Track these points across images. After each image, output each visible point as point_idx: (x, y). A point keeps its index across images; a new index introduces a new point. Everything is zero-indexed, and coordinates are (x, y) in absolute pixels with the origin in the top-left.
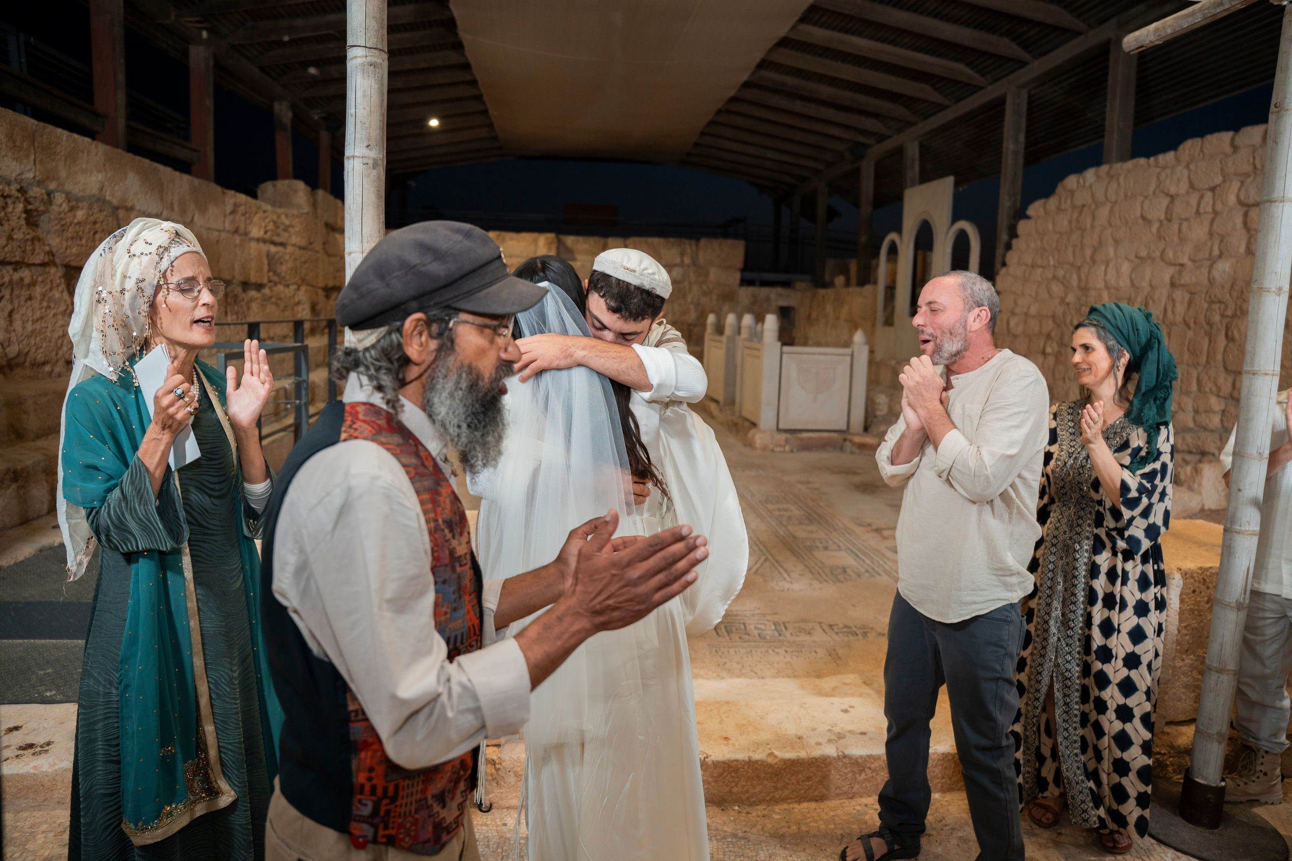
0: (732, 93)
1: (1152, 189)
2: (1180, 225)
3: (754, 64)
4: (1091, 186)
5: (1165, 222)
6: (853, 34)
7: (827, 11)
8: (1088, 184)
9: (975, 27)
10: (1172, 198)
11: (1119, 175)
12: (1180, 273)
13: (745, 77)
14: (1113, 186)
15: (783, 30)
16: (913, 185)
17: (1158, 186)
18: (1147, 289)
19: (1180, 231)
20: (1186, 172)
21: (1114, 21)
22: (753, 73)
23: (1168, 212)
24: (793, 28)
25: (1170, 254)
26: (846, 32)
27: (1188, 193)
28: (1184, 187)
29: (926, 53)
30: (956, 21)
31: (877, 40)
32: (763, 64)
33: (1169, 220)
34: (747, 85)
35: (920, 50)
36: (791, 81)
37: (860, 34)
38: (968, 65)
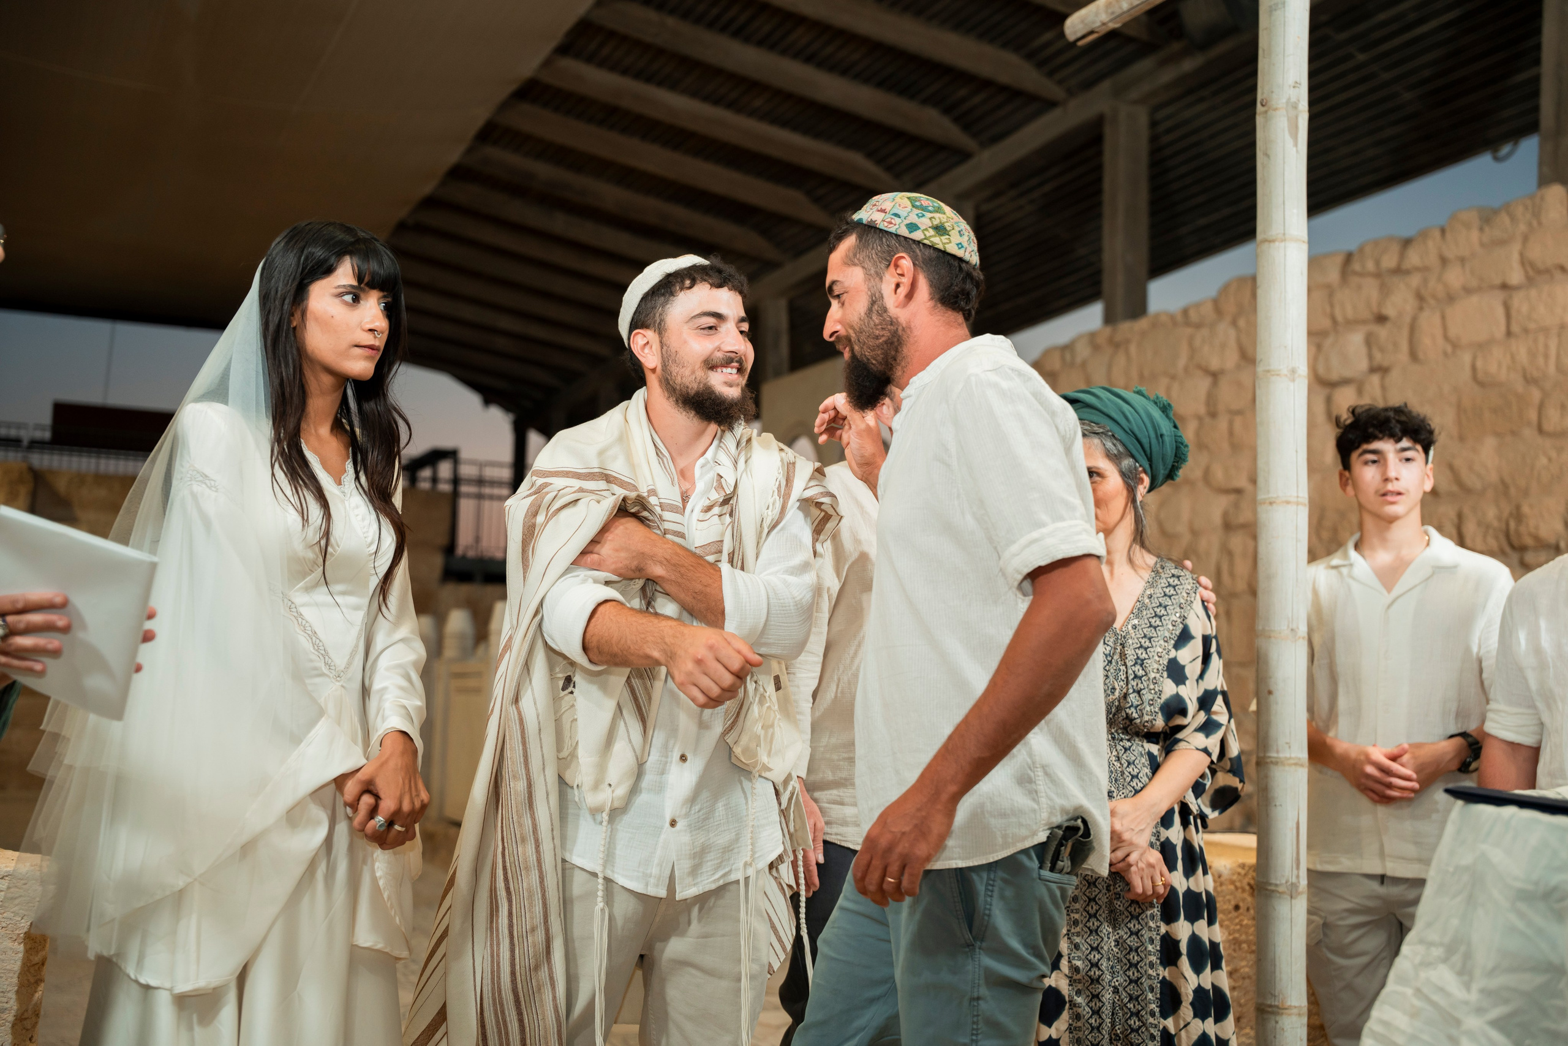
0: (427, 189)
1: (1182, 362)
2: (1231, 424)
3: (472, 131)
4: (1084, 364)
5: (1207, 420)
6: (660, 84)
7: (611, 34)
8: (1079, 360)
9: (880, 85)
10: (1215, 376)
11: (1128, 341)
12: (1236, 505)
13: (453, 156)
14: (1121, 360)
15: (528, 66)
16: (778, 374)
17: (1191, 357)
18: (1186, 538)
19: (1231, 433)
20: (1232, 333)
21: (1106, 85)
22: (470, 151)
23: (1211, 400)
24: (547, 63)
25: (1218, 474)
26: (649, 80)
27: (1238, 367)
28: (1232, 358)
29: (795, 127)
30: (844, 71)
31: (706, 99)
32: (489, 133)
33: (1213, 415)
34: (457, 173)
35: (784, 124)
36: (544, 171)
37: (673, 85)
38: (870, 155)
